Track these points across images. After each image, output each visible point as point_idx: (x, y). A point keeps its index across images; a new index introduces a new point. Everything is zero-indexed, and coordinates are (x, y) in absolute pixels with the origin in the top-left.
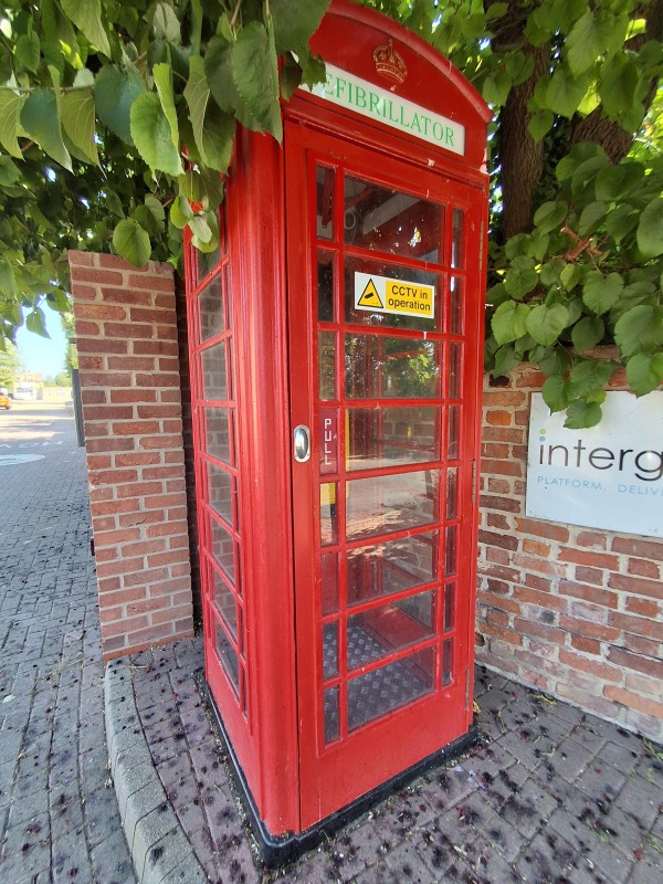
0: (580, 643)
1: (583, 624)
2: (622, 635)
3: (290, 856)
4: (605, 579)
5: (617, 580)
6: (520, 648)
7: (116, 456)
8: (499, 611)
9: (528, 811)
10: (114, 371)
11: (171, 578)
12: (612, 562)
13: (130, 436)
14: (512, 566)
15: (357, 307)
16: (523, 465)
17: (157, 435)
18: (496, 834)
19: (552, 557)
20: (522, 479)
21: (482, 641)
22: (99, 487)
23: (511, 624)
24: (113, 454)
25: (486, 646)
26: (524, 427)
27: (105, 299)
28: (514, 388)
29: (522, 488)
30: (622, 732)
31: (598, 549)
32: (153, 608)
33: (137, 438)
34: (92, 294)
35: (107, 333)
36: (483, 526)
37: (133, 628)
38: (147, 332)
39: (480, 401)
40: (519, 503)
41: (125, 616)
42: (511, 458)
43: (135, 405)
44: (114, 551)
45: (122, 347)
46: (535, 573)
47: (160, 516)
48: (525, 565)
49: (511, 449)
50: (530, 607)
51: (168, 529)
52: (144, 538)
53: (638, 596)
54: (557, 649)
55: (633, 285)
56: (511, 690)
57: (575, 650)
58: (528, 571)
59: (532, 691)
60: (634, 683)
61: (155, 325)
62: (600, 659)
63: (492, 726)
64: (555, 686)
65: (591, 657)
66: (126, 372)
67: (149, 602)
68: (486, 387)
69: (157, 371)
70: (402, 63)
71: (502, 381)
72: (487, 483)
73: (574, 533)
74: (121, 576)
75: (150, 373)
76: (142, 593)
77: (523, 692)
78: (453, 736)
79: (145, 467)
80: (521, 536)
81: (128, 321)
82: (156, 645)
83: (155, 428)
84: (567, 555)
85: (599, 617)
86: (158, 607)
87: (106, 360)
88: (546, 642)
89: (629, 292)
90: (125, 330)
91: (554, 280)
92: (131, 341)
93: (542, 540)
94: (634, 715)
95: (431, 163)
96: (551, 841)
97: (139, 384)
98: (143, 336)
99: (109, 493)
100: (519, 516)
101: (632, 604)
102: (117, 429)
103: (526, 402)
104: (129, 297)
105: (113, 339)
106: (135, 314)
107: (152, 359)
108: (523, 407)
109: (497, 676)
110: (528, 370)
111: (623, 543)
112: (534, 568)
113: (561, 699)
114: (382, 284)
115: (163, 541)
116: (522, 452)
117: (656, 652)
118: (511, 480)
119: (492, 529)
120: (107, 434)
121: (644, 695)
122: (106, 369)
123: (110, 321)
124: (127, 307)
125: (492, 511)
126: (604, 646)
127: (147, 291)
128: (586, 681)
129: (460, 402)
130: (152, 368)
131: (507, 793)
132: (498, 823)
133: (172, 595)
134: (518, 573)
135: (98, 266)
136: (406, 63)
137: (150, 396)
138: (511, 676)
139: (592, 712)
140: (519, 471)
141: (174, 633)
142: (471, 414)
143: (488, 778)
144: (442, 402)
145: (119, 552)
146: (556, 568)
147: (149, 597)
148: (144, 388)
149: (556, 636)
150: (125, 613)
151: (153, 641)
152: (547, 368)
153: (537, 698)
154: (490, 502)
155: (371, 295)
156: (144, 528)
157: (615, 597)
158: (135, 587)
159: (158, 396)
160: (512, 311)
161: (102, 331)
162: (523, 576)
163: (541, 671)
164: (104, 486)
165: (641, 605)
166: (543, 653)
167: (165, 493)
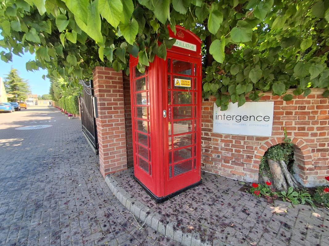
0: (225, 162)
1: (226, 157)
2: (234, 158)
3: (162, 201)
4: (230, 146)
5: (233, 146)
6: (212, 165)
7: (108, 120)
8: (207, 156)
9: (212, 192)
10: (108, 98)
11: (121, 153)
12: (231, 142)
13: (111, 115)
14: (210, 145)
15: (175, 86)
16: (212, 120)
17: (118, 114)
18: (205, 196)
19: (219, 142)
20: (212, 124)
21: (203, 165)
22: (104, 128)
23: (210, 159)
24: (107, 119)
25: (204, 166)
26: (212, 111)
27: (105, 79)
28: (210, 101)
29: (212, 126)
30: (234, 180)
31: (229, 139)
32: (117, 161)
33: (113, 115)
34: (102, 77)
35: (106, 88)
36: (203, 136)
37: (112, 167)
38: (115, 87)
39: (201, 105)
40: (211, 129)
41: (110, 163)
42: (209, 119)
43: (113, 106)
44: (107, 145)
45: (109, 91)
46: (215, 146)
47: (119, 136)
48: (213, 145)
49: (209, 116)
50: (215, 155)
51: (121, 140)
52: (115, 142)
53: (237, 149)
54: (221, 164)
55: (232, 80)
56: (210, 175)
57: (224, 163)
58: (214, 146)
59: (215, 175)
60: (236, 169)
61: (118, 85)
62: (230, 165)
63: (205, 181)
64: (220, 173)
65: (228, 164)
66: (111, 98)
67: (116, 159)
68: (203, 101)
69: (118, 97)
70: (183, 35)
71: (207, 100)
72: (204, 125)
73: (224, 136)
74: (109, 152)
75: (116, 98)
76: (114, 157)
77: (213, 175)
78: (197, 182)
79: (115, 123)
80: (212, 138)
81: (111, 84)
82: (118, 171)
83: (117, 112)
84: (222, 141)
85: (229, 155)
86: (118, 161)
87: (106, 95)
88: (218, 163)
89: (231, 81)
90: (110, 87)
91: (216, 78)
92: (112, 90)
93: (217, 138)
94: (237, 176)
95: (189, 55)
96: (216, 196)
97: (114, 101)
98: (115, 88)
99: (106, 130)
100: (211, 132)
101: (236, 151)
102: (108, 113)
103: (213, 105)
104: (111, 78)
105: (107, 89)
106: (113, 82)
107: (117, 94)
108: (212, 106)
109: (207, 173)
110: (213, 97)
111: (234, 137)
112: (215, 145)
113: (222, 176)
114: (180, 80)
115: (120, 143)
116: (212, 117)
117: (241, 161)
118: (209, 124)
119: (205, 136)
120: (106, 114)
121: (238, 171)
122: (106, 97)
123: (107, 84)
124: (111, 81)
125: (205, 132)
126: (230, 162)
127: (116, 76)
128: (227, 170)
129: (197, 105)
130: (117, 97)
131: (208, 190)
132: (205, 194)
133: (122, 158)
134: (212, 147)
135: (104, 70)
136: (184, 34)
137: (116, 104)
138: (210, 172)
139: (228, 177)
140: (211, 122)
141: (122, 168)
142: (199, 108)
143: (204, 189)
144: (193, 105)
145: (109, 146)
146: (220, 144)
147: (116, 158)
148: (115, 102)
149: (220, 161)
150: (110, 162)
151: (117, 170)
152: (217, 97)
153: (216, 176)
154: (204, 130)
155: (178, 83)
156: (115, 139)
157: (232, 149)
158: (113, 155)
159: (118, 104)
160: (207, 85)
161: (105, 87)
162: (213, 147)
163: (217, 170)
164: (105, 128)
165: (237, 151)
166: (218, 165)
167: (120, 130)
